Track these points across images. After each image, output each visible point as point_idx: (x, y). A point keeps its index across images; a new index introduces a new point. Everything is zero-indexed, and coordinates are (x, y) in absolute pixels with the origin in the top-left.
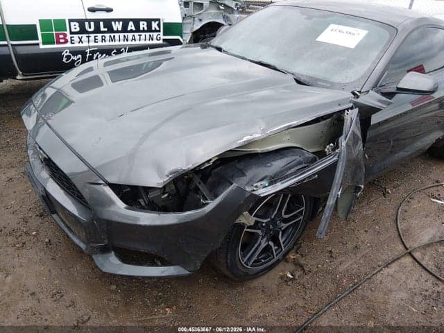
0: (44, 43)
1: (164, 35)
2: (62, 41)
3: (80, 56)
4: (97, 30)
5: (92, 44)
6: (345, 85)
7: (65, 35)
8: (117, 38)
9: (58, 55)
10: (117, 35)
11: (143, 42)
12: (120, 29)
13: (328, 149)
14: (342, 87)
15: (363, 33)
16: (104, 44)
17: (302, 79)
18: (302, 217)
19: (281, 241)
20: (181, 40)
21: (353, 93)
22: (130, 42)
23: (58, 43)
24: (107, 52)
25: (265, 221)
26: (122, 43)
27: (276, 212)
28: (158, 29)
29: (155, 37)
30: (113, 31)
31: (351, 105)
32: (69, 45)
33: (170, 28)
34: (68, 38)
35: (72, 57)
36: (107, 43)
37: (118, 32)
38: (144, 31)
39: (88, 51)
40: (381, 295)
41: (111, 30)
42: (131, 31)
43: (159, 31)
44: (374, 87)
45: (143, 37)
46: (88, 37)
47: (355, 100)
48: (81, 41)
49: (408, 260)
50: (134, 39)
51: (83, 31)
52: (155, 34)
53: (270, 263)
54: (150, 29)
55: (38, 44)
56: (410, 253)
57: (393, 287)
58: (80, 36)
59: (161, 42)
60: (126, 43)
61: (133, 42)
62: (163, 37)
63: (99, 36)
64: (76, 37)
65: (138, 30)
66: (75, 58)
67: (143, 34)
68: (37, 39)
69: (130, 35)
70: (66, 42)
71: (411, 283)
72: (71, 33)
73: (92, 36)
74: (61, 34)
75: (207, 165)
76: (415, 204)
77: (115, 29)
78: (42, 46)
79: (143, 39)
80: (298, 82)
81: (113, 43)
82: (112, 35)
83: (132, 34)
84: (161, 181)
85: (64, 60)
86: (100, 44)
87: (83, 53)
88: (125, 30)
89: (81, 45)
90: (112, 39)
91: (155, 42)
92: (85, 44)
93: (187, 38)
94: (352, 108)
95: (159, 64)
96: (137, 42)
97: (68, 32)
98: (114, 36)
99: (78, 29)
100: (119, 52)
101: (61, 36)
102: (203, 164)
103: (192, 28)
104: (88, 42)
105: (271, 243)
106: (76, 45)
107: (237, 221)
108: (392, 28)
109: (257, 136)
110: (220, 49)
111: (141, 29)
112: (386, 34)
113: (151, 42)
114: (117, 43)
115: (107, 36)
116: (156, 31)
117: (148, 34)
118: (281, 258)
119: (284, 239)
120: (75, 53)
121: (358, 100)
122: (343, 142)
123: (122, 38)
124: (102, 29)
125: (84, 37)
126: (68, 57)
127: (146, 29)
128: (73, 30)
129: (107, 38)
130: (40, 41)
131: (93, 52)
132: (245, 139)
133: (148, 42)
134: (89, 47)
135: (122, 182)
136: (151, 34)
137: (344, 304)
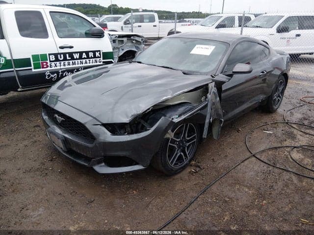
0: (34, 69)
1: (103, 59)
2: (45, 66)
3: (56, 74)
4: (65, 59)
5: (62, 67)
6: (207, 73)
7: (47, 63)
8: (76, 62)
9: (43, 75)
10: (76, 61)
11: (91, 64)
12: (78, 58)
13: (203, 99)
14: (206, 74)
15: (213, 47)
16: (69, 66)
17: (186, 72)
18: (195, 140)
19: (187, 153)
20: (113, 62)
21: (212, 76)
22: (84, 65)
23: (43, 68)
24: (71, 71)
25: (178, 140)
26: (80, 65)
27: (182, 136)
28: (99, 56)
29: (98, 61)
30: (74, 59)
31: (211, 81)
32: (49, 68)
33: (106, 55)
34: (49, 64)
35: (51, 76)
36: (71, 66)
37: (77, 59)
38: (91, 58)
39: (60, 71)
40: (241, 174)
41: (73, 58)
42: (85, 58)
43: (100, 57)
44: (221, 73)
45: (91, 61)
46: (60, 63)
47: (213, 79)
48: (56, 66)
49: (254, 158)
50: (86, 63)
51: (57, 60)
52: (98, 59)
53: (183, 165)
54: (95, 57)
55: (31, 69)
56: (254, 156)
57: (247, 171)
58: (55, 63)
59: (102, 63)
60: (82, 65)
61: (86, 65)
62: (102, 61)
63: (66, 62)
64: (53, 64)
65: (88, 57)
66: (53, 76)
67: (91, 60)
68: (31, 66)
69: (84, 61)
70: (47, 67)
71: (256, 168)
72: (50, 61)
73: (62, 62)
74: (45, 62)
75: (148, 111)
76: (255, 134)
77: (75, 58)
78: (33, 70)
79: (91, 62)
80: (184, 74)
81: (74, 66)
82: (74, 61)
83: (85, 60)
84: (128, 120)
85: (47, 77)
86: (67, 67)
87: (57, 72)
88: (81, 58)
89: (56, 68)
90: (74, 64)
91: (98, 63)
92: (59, 67)
93: (117, 60)
94: (212, 82)
95: (101, 74)
96: (88, 64)
97: (48, 61)
98: (75, 62)
99: (54, 59)
100: (78, 70)
101: (45, 64)
102: (146, 110)
103: (118, 55)
104: (60, 66)
105: (182, 153)
106: (53, 68)
107: (165, 137)
108: (226, 44)
109: (169, 97)
110: (140, 63)
111: (90, 56)
112: (224, 47)
113: (96, 64)
114: (77, 66)
115: (71, 62)
116: (98, 57)
117: (94, 59)
118: (188, 163)
119: (189, 152)
120: (53, 73)
121: (214, 79)
122: (209, 96)
123: (79, 62)
124: (68, 58)
125: (58, 63)
126: (49, 76)
127: (93, 56)
128: (51, 60)
129: (71, 63)
130: (33, 67)
131: (63, 72)
132: (164, 98)
133: (94, 64)
134: (61, 69)
135: (110, 122)
136: (96, 59)
137: (223, 180)
